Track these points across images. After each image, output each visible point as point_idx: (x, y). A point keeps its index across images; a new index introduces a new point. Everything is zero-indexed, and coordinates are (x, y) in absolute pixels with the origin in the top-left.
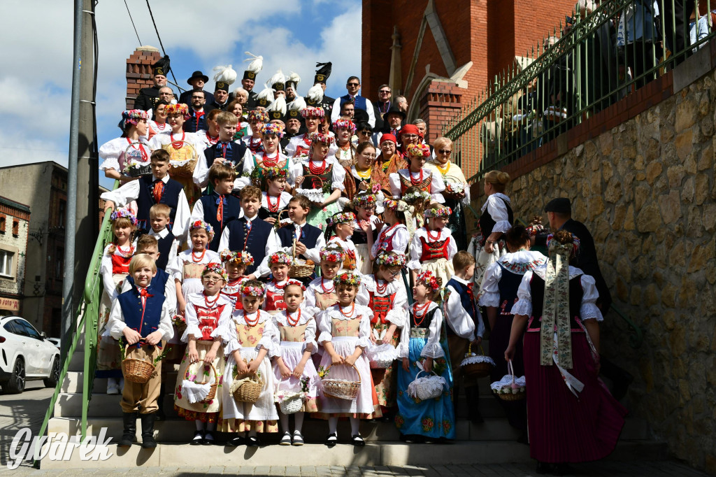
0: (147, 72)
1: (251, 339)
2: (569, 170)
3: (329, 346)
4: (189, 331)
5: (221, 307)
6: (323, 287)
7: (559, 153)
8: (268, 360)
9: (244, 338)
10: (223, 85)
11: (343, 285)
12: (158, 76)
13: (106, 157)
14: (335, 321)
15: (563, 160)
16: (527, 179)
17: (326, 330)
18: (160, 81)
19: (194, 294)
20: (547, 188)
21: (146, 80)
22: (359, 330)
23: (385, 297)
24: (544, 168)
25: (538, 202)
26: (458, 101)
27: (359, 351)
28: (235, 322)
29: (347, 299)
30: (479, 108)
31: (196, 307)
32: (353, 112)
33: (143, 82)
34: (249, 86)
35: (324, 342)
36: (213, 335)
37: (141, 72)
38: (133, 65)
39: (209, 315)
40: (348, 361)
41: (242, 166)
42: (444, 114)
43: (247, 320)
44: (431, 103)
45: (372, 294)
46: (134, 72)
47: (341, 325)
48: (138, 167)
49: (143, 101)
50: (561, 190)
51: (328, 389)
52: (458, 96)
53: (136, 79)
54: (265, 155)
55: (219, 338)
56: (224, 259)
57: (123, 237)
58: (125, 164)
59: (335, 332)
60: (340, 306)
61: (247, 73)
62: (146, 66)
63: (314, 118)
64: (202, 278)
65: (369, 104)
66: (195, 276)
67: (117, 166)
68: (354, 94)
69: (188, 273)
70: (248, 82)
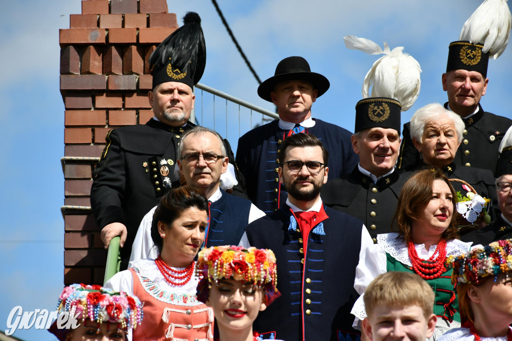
0: (128, 70)
12: (166, 85)
18: (174, 102)
21: (124, 94)
33: (117, 102)
34: (465, 92)
37: (107, 69)
38: (81, 48)
46: (85, 71)
49: (119, 173)
53: (93, 94)
62: (123, 48)
70: (463, 78)
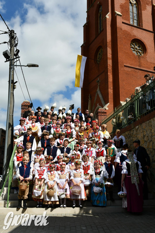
1: (52, 179)
2: (135, 132)
3: (73, 180)
4: (36, 177)
5: (44, 170)
6: (72, 165)
7: (132, 128)
8: (56, 184)
9: (50, 178)
10: (45, 110)
11: (77, 164)
12: (29, 108)
13: (15, 130)
14: (75, 174)
15: (133, 130)
16: (124, 134)
17: (72, 176)
19: (37, 167)
20: (129, 137)
22: (81, 176)
23: (87, 166)
24: (128, 132)
25: (127, 140)
26: (106, 114)
27: (81, 181)
28: (48, 174)
29: (78, 168)
30: (111, 116)
31: (38, 170)
32: (79, 117)
33: (26, 109)
35: (72, 179)
36: (42, 177)
37: (25, 107)
38: (23, 105)
39: (41, 172)
40: (78, 185)
41: (50, 132)
42: (102, 117)
43: (51, 173)
44: (99, 114)
45: (83, 166)
46: (23, 107)
47: (76, 175)
48: (24, 132)
50: (133, 137)
51: (73, 192)
52: (106, 112)
54: (56, 129)
55: (44, 178)
56: (45, 157)
57: (20, 151)
58: (20, 132)
59: (75, 177)
60: (76, 169)
61: (52, 107)
62: (26, 105)
63: (69, 119)
64: (39, 162)
65: (83, 115)
66: (38, 162)
67: (18, 132)
68: (79, 112)
69: (36, 161)
70: (52, 109)
